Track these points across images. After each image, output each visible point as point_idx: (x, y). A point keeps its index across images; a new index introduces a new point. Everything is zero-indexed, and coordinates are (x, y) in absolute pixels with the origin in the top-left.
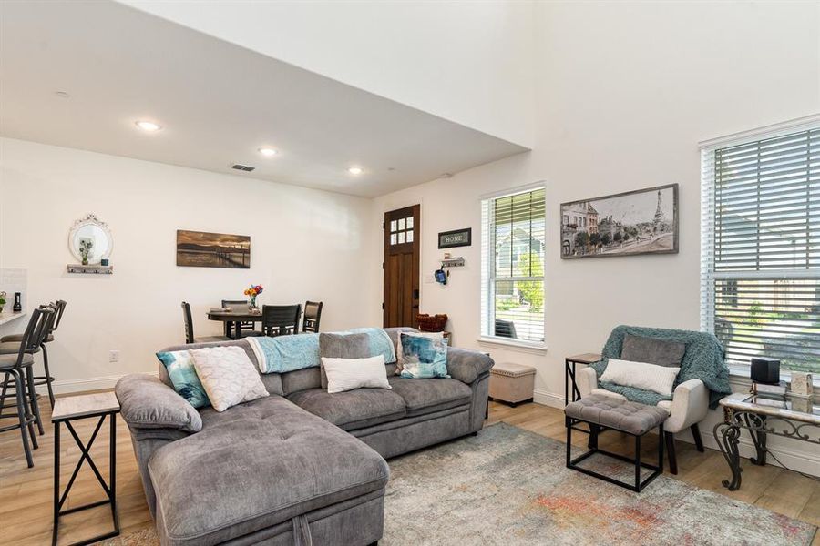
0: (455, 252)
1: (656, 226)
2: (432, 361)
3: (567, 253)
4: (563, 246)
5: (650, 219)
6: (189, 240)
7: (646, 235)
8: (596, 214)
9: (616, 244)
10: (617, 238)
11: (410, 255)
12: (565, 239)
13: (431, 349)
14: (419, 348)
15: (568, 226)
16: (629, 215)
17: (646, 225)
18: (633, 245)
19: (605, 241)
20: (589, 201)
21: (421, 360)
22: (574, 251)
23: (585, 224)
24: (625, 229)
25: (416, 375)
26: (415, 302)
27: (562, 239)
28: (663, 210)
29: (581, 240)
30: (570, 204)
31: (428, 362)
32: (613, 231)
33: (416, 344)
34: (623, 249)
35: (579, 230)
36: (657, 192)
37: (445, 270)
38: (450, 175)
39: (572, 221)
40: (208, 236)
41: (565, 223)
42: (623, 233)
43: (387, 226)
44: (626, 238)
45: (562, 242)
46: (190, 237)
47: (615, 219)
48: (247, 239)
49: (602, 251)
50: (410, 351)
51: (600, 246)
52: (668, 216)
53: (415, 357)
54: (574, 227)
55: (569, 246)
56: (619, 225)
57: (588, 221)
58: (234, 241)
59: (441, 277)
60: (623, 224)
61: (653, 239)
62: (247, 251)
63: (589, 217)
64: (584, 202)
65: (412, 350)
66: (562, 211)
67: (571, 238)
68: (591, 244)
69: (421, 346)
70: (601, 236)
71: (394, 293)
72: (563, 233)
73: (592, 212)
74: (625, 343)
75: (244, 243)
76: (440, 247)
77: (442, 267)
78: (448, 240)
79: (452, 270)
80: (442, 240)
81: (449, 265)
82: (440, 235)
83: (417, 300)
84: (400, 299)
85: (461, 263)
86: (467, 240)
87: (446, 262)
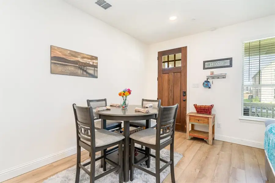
0: (217, 72)
6: (60, 55)
11: (179, 74)
26: (183, 98)
40: (74, 54)
43: (159, 58)
46: (60, 52)
48: (96, 58)
58: (89, 59)
59: (207, 84)
62: (96, 67)
71: (166, 94)
75: (94, 61)
76: (204, 68)
77: (207, 79)
78: (212, 64)
79: (215, 81)
80: (206, 65)
81: (213, 78)
82: (204, 62)
83: (185, 97)
84: (171, 96)
85: (224, 77)
86: (229, 65)
87: (211, 77)
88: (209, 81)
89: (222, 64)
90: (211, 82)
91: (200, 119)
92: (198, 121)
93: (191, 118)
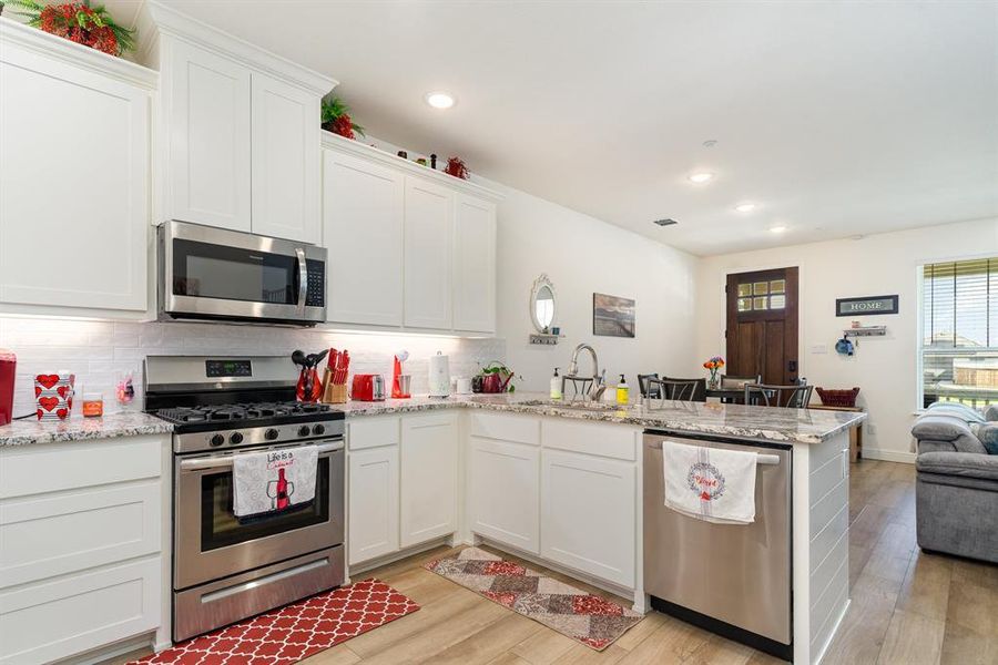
0: (867, 322)
6: (601, 305)
11: (779, 324)
26: (789, 375)
37: (852, 339)
40: (612, 301)
43: (730, 289)
46: (601, 301)
58: (626, 306)
59: (844, 347)
75: (632, 308)
76: (839, 314)
77: (845, 336)
78: (855, 307)
80: (843, 307)
82: (839, 302)
83: (794, 373)
85: (881, 333)
86: (892, 308)
87: (854, 332)
88: (848, 342)
89: (877, 306)
90: (853, 343)
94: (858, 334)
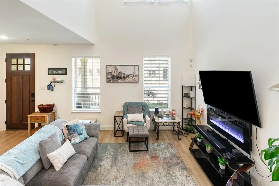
0: (58, 78)
1: (134, 75)
2: (83, 133)
3: (109, 80)
4: (107, 78)
5: (132, 73)
7: (131, 77)
8: (118, 70)
9: (123, 79)
10: (124, 77)
11: (28, 77)
12: (108, 76)
13: (81, 128)
14: (76, 130)
15: (109, 72)
16: (127, 71)
17: (131, 75)
18: (128, 80)
19: (121, 78)
20: (116, 66)
21: (79, 134)
22: (111, 80)
23: (114, 73)
24: (126, 75)
25: (78, 142)
26: (31, 98)
27: (107, 76)
28: (135, 71)
29: (113, 77)
30: (109, 66)
31: (81, 134)
32: (123, 75)
33: (75, 128)
34: (125, 80)
35: (113, 74)
36: (134, 66)
37: (53, 84)
38: (55, 45)
39: (110, 71)
41: (108, 71)
42: (125, 76)
43: (8, 61)
44: (126, 78)
45: (107, 77)
47: (123, 72)
49: (120, 81)
50: (73, 132)
51: (119, 79)
52: (136, 73)
53: (76, 134)
54: (111, 73)
55: (109, 78)
56: (124, 74)
57: (115, 72)
59: (50, 87)
60: (125, 74)
61: (133, 78)
63: (116, 71)
64: (114, 66)
65: (74, 132)
66: (107, 67)
67: (110, 76)
68: (116, 79)
69: (77, 128)
70: (119, 77)
71: (15, 96)
72: (107, 74)
73: (116, 69)
74: (129, 108)
76: (49, 74)
77: (51, 83)
78: (54, 72)
79: (56, 85)
80: (51, 72)
81: (55, 82)
82: (49, 69)
83: (34, 98)
84: (20, 98)
85: (62, 82)
86: (65, 73)
87: (53, 82)
88: (51, 85)
89: (60, 72)
90: (53, 86)
91: (39, 118)
92: (37, 120)
93: (32, 118)
94: (55, 83)
